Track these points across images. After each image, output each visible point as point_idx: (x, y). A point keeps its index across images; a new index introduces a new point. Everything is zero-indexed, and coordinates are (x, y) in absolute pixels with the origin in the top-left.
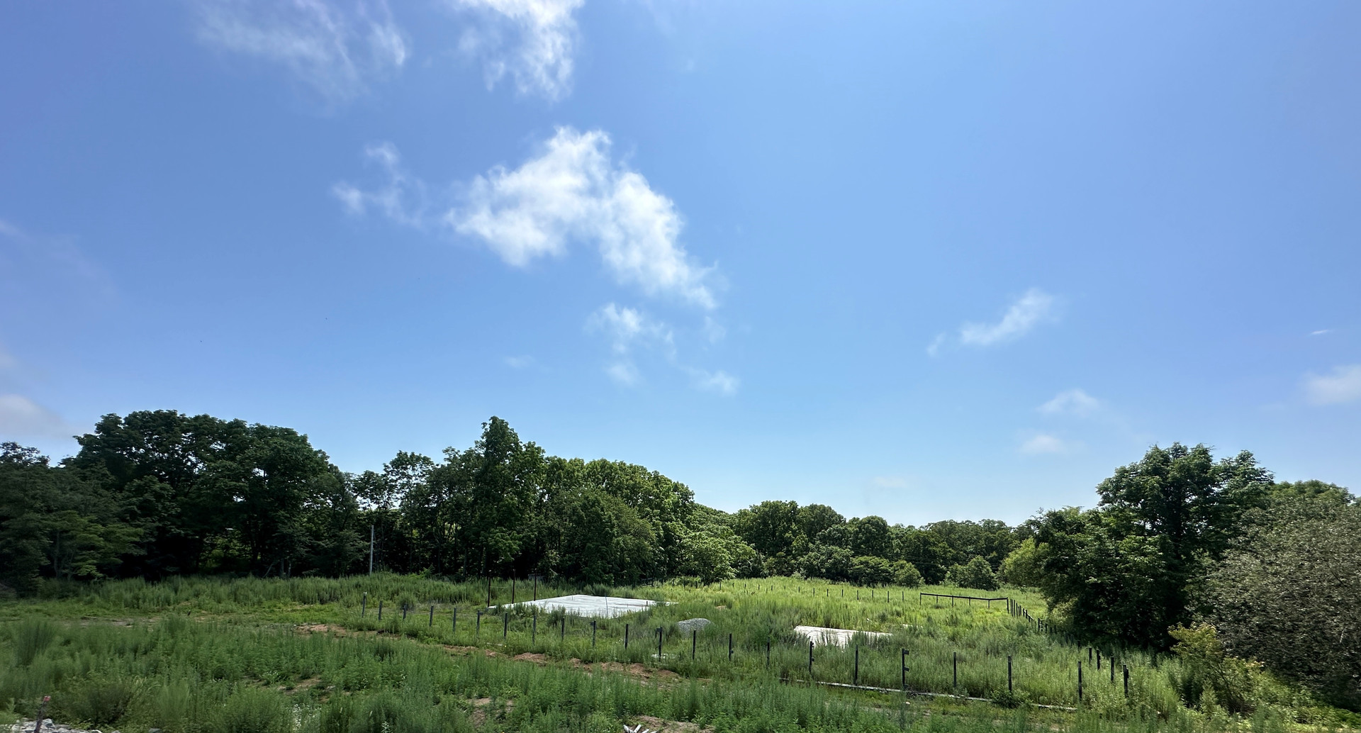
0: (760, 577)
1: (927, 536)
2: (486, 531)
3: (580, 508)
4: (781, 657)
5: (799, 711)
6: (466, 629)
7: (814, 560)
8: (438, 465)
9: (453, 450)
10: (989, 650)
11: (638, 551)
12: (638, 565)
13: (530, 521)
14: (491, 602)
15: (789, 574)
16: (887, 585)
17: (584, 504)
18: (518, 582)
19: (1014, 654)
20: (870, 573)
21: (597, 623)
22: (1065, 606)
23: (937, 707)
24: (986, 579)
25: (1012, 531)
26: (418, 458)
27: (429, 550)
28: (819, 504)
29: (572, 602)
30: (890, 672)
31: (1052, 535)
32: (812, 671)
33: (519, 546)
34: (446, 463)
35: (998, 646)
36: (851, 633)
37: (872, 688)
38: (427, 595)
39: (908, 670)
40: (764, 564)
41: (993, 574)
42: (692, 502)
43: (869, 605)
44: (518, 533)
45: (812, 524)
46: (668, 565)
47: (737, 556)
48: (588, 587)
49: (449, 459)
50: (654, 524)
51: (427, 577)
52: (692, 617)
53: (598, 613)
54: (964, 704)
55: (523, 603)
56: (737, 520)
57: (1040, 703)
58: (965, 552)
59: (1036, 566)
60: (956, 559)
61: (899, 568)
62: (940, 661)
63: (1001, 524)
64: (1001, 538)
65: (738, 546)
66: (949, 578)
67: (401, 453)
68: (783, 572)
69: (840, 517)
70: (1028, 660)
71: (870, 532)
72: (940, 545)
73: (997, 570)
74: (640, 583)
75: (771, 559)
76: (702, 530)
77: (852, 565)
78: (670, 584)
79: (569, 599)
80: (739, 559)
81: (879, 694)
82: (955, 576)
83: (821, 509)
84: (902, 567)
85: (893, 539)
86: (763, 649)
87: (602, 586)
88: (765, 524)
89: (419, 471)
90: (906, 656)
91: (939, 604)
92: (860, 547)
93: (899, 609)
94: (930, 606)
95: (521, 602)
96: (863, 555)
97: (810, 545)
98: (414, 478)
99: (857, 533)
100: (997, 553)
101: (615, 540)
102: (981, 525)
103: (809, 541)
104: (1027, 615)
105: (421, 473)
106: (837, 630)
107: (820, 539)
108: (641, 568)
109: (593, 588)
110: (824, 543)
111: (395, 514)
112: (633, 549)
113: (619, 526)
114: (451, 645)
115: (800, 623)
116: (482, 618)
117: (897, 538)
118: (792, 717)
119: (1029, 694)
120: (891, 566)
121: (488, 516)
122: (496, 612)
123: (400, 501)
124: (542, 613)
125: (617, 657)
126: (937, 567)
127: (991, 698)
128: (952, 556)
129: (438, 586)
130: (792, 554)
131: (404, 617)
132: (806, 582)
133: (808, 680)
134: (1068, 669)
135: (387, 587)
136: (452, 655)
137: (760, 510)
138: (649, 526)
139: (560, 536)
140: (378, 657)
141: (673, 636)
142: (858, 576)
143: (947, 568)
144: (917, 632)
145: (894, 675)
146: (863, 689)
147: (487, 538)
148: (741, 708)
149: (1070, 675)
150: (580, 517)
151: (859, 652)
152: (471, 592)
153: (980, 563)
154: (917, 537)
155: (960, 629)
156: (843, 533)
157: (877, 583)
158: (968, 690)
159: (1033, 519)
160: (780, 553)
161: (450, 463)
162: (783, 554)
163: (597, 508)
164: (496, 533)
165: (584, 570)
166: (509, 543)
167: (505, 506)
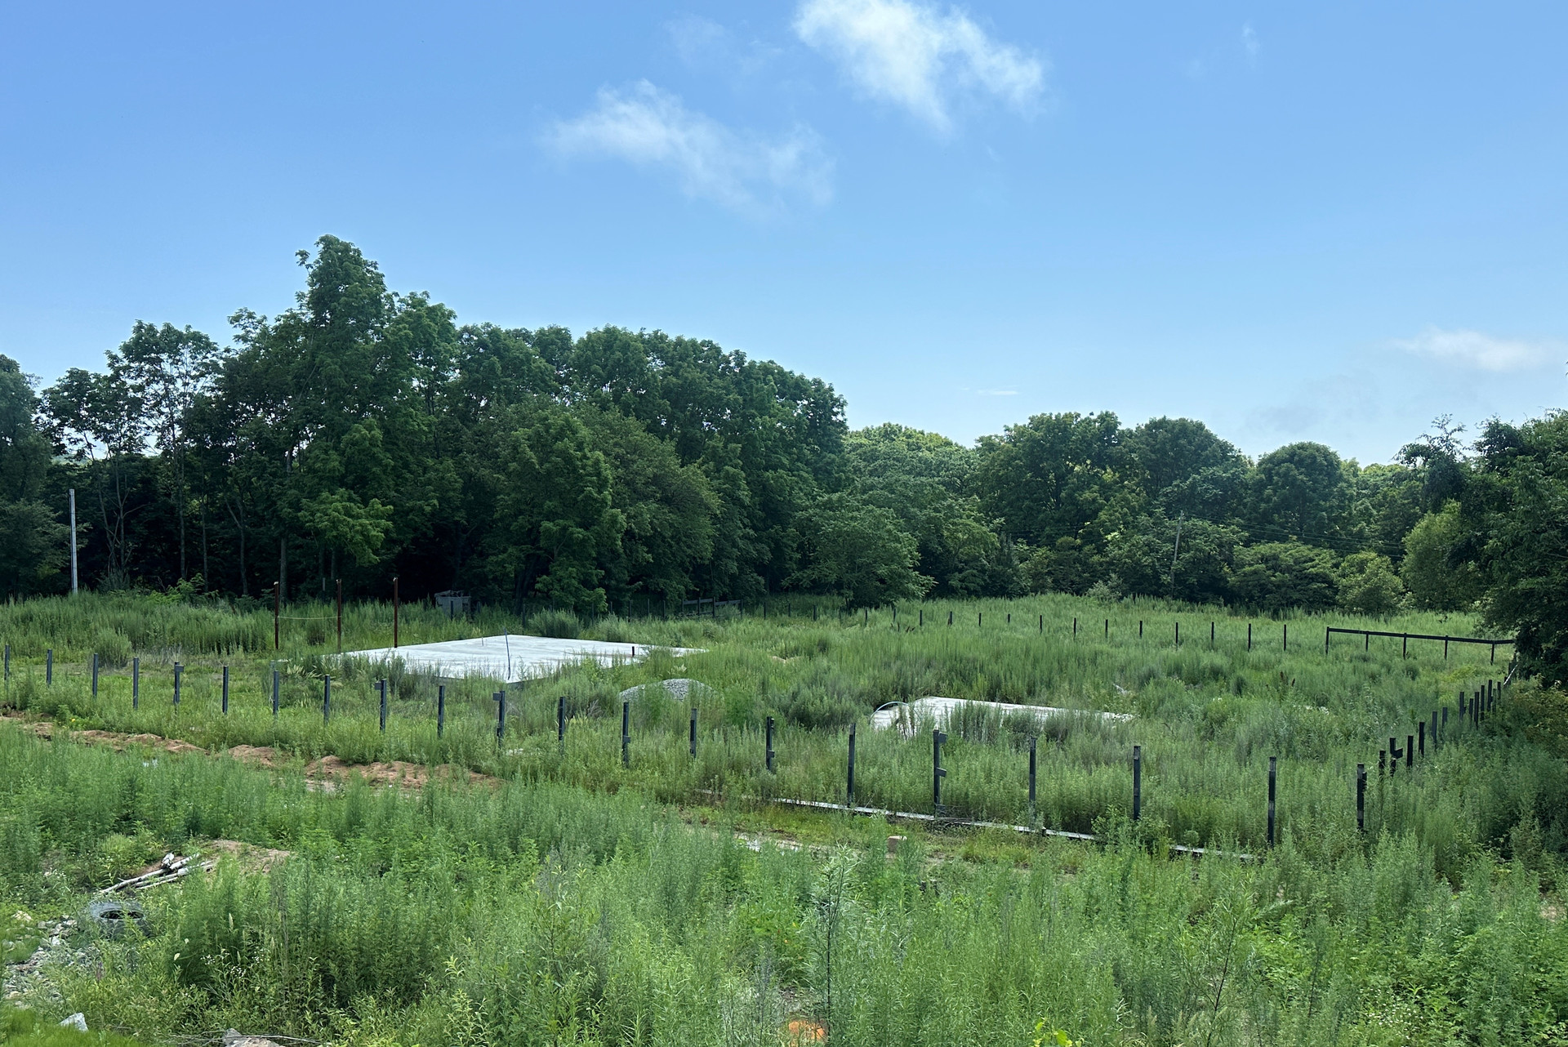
2: (312, 500)
3: (526, 445)
8: (228, 352)
9: (251, 316)
11: (674, 539)
15: (1081, 590)
17: (538, 433)
20: (1281, 585)
26: (180, 338)
33: (385, 531)
40: (1021, 566)
42: (839, 424)
45: (1152, 467)
57: (1182, 845)
61: (1353, 571)
67: (140, 327)
69: (1225, 448)
74: (680, 610)
75: (1041, 554)
77: (1239, 567)
88: (1037, 470)
89: (188, 366)
91: (1369, 653)
92: (1265, 523)
96: (1269, 540)
97: (1142, 517)
98: (179, 383)
99: (1260, 486)
101: (606, 515)
105: (196, 371)
107: (1167, 505)
110: (1176, 514)
112: (660, 536)
113: (621, 484)
120: (1334, 566)
123: (159, 437)
129: (195, 618)
132: (1121, 606)
137: (1023, 435)
142: (1250, 594)
145: (924, 787)
147: (312, 514)
150: (527, 466)
159: (1424, 442)
160: (1066, 540)
161: (254, 347)
163: (567, 444)
164: (331, 503)
165: (538, 582)
166: (361, 525)
167: (354, 443)
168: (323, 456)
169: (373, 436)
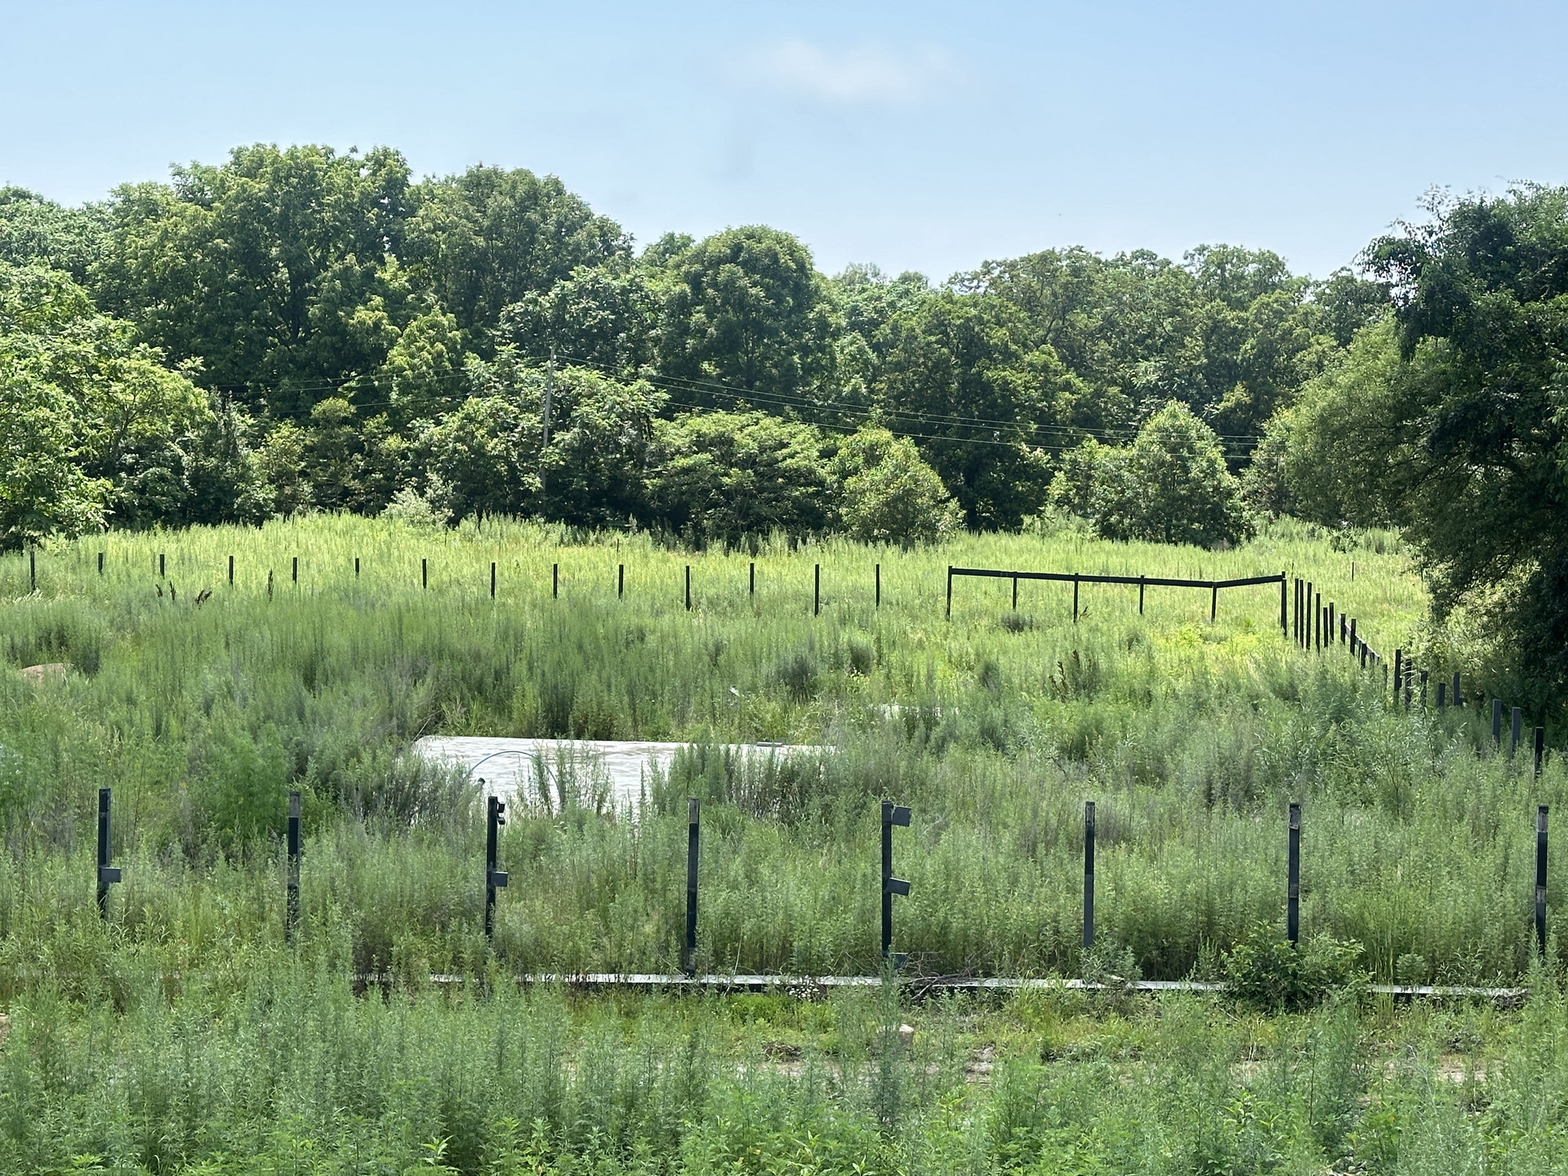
0: (233, 518)
1: (980, 321)
4: (354, 882)
5: (447, 1109)
7: (493, 434)
10: (1217, 786)
15: (372, 503)
16: (811, 540)
19: (1308, 795)
20: (738, 490)
22: (1494, 594)
23: (1019, 1035)
24: (1204, 500)
25: (1309, 298)
28: (508, 168)
30: (831, 907)
31: (1465, 302)
32: (498, 929)
35: (1249, 769)
36: (666, 755)
37: (756, 980)
39: (904, 889)
40: (253, 458)
41: (1228, 480)
43: (732, 631)
45: (479, 262)
47: (113, 421)
54: (1123, 1012)
56: (107, 241)
57: (1396, 982)
58: (1128, 388)
59: (1398, 434)
60: (1089, 420)
61: (860, 460)
62: (1028, 847)
63: (1272, 265)
64: (1268, 326)
65: (115, 374)
66: (1059, 503)
68: (347, 493)
69: (606, 231)
70: (1356, 818)
71: (741, 303)
72: (1027, 358)
73: (1248, 463)
75: (285, 434)
77: (661, 456)
80: (123, 434)
81: (786, 1006)
82: (1084, 492)
83: (521, 190)
84: (873, 457)
85: (836, 335)
86: (268, 848)
88: (252, 259)
90: (897, 830)
91: (1023, 611)
92: (696, 373)
93: (863, 639)
94: (985, 622)
96: (709, 405)
97: (474, 363)
99: (681, 306)
100: (1250, 389)
102: (1194, 270)
103: (467, 344)
104: (1354, 639)
106: (601, 745)
107: (517, 337)
110: (537, 356)
115: (435, 724)
117: (853, 326)
118: (417, 1138)
119: (1361, 948)
120: (828, 454)
126: (1017, 454)
127: (1222, 978)
128: (1078, 405)
130: (386, 406)
132: (455, 536)
133: (479, 974)
134: (1500, 840)
137: (222, 187)
142: (687, 505)
143: (1056, 456)
144: (937, 732)
145: (850, 919)
146: (722, 988)
148: (172, 1127)
149: (1505, 864)
151: (705, 830)
153: (1182, 433)
154: (939, 325)
155: (1105, 708)
156: (621, 305)
157: (766, 534)
158: (1138, 953)
160: (327, 404)
162: (338, 405)
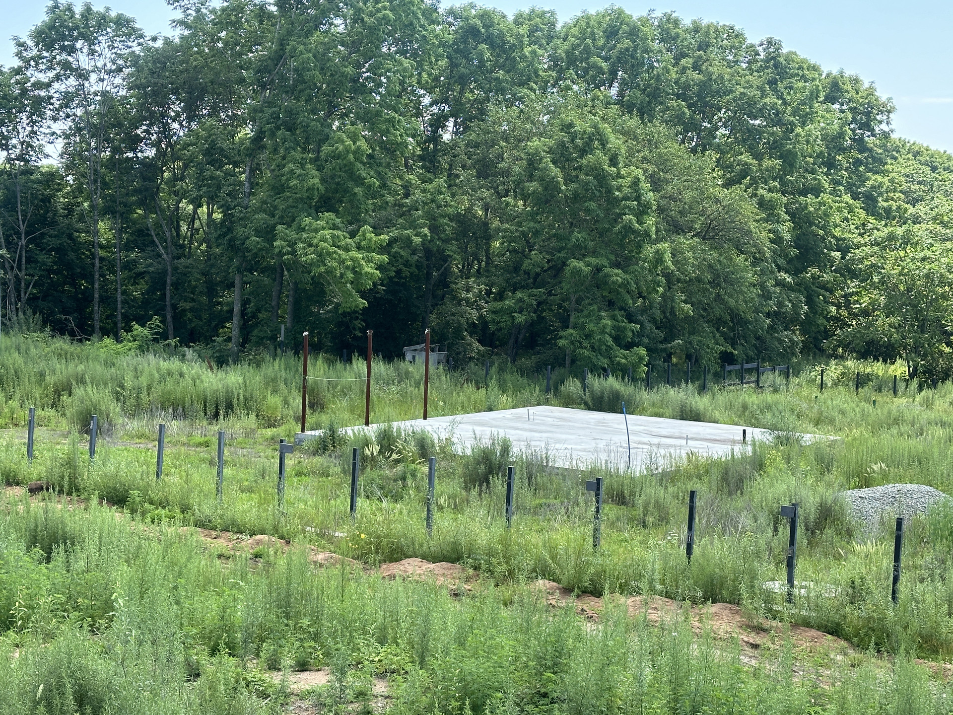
2: (289, 226)
3: (548, 159)
6: (250, 490)
8: (154, 39)
11: (714, 283)
12: (718, 323)
13: (407, 195)
14: (310, 420)
17: (562, 145)
18: (380, 367)
21: (603, 488)
27: (141, 275)
29: (526, 426)
33: (379, 267)
34: (176, 34)
38: (144, 395)
42: (886, 136)
44: (377, 230)
46: (806, 326)
48: (572, 386)
49: (182, 23)
50: (762, 204)
51: (143, 349)
52: (885, 478)
53: (603, 457)
55: (395, 425)
67: (56, 8)
74: (719, 377)
76: (916, 220)
78: (812, 381)
79: (518, 418)
87: (613, 383)
89: (105, 57)
95: (389, 420)
101: (649, 251)
105: (113, 62)
108: (723, 334)
109: (584, 387)
111: (51, 177)
112: (699, 280)
113: (661, 210)
114: (214, 528)
116: (290, 462)
121: (293, 183)
122: (323, 447)
123: (60, 143)
124: (447, 455)
125: (663, 582)
129: (170, 373)
131: (92, 452)
135: (42, 375)
136: (220, 556)
138: (749, 209)
139: (489, 238)
140: (38, 552)
141: (829, 532)
147: (292, 244)
150: (550, 186)
152: (256, 393)
161: (186, 33)
163: (598, 157)
164: (316, 231)
165: (561, 338)
166: (352, 259)
167: (336, 156)
168: (299, 171)
169: (359, 148)
